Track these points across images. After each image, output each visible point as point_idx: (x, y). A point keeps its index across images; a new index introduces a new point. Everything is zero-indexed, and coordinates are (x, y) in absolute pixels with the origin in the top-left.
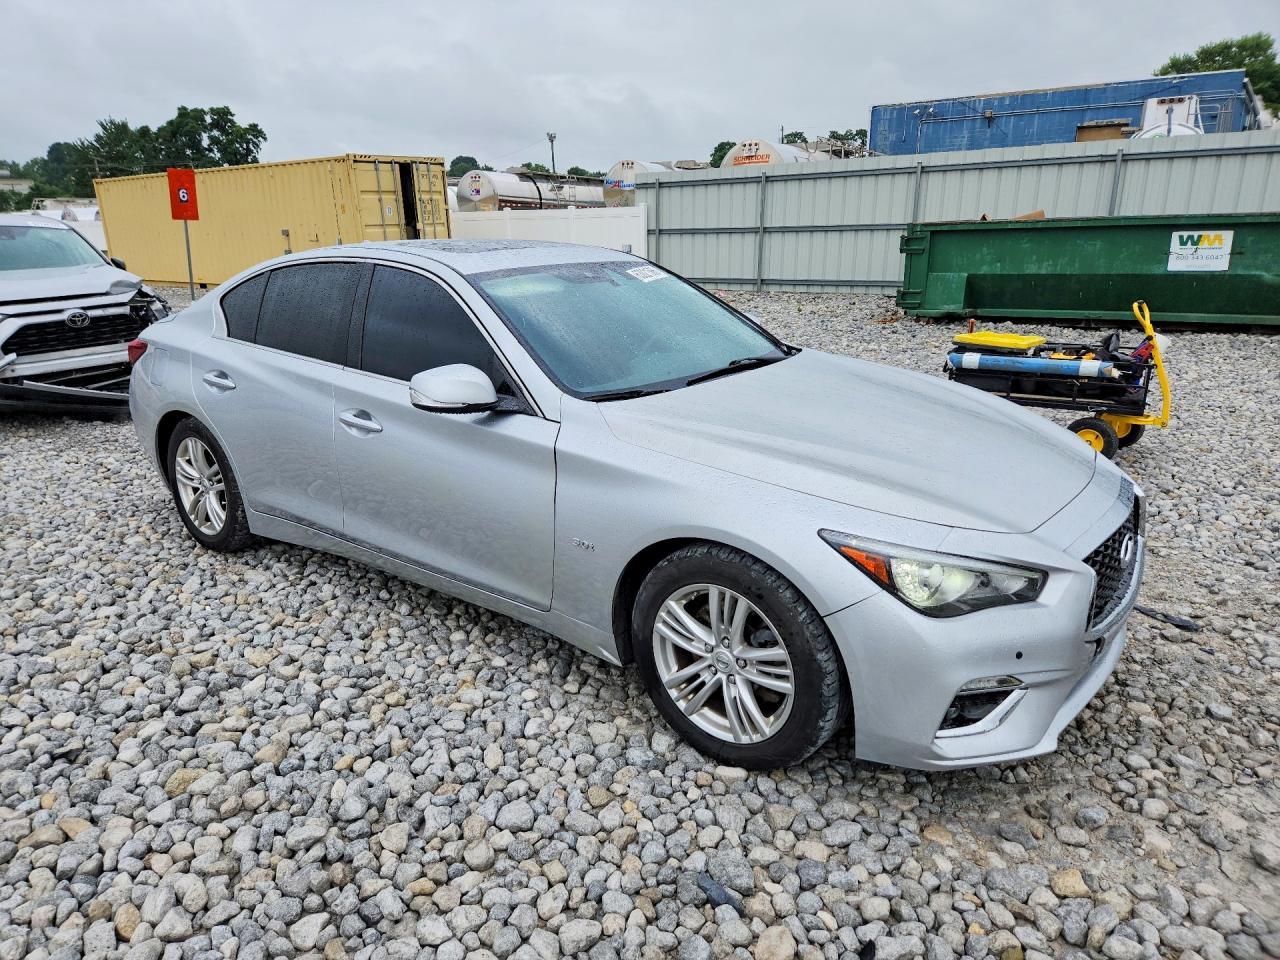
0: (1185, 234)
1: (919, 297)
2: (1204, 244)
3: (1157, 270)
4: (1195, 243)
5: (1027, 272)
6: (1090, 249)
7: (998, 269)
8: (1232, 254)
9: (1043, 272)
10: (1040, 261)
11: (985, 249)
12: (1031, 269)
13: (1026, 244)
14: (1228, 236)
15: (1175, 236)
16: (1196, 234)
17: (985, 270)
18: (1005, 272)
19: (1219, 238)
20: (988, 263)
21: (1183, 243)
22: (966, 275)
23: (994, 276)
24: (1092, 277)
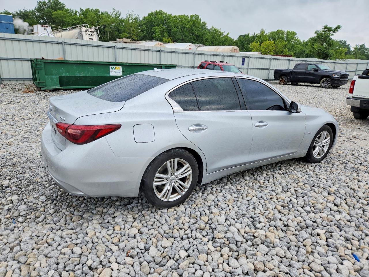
0: (112, 67)
1: (44, 83)
2: (116, 69)
3: (108, 75)
4: (115, 69)
5: (77, 75)
6: (92, 69)
7: (68, 74)
8: (122, 72)
9: (81, 75)
10: (80, 73)
11: (62, 69)
12: (78, 75)
13: (75, 67)
14: (121, 67)
15: (110, 67)
16: (114, 67)
17: (64, 75)
18: (70, 76)
19: (119, 68)
20: (65, 73)
21: (112, 69)
22: (58, 76)
23: (67, 77)
24: (94, 77)
